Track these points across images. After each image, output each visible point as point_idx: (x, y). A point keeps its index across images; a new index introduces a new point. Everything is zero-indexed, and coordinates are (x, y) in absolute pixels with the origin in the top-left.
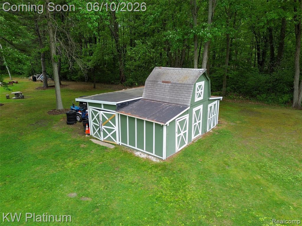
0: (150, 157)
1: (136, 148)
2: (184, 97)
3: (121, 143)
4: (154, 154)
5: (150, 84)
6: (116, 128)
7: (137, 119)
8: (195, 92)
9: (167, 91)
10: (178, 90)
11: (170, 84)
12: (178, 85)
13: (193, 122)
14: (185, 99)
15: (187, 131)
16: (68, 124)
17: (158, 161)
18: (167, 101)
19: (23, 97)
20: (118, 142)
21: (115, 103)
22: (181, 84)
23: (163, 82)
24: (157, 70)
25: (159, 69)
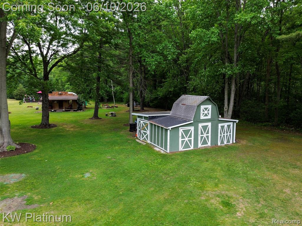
0: (161, 151)
1: (156, 145)
2: (191, 114)
3: (150, 142)
4: (163, 149)
5: (175, 106)
6: (148, 132)
7: (154, 124)
8: (200, 111)
9: (183, 110)
10: (189, 110)
11: (185, 106)
12: (189, 106)
13: (199, 134)
14: (191, 116)
15: (192, 138)
16: (130, 131)
17: (165, 153)
18: (182, 117)
19: (115, 116)
20: (149, 142)
21: (147, 116)
22: (191, 106)
23: (182, 104)
24: (183, 97)
25: (184, 96)
